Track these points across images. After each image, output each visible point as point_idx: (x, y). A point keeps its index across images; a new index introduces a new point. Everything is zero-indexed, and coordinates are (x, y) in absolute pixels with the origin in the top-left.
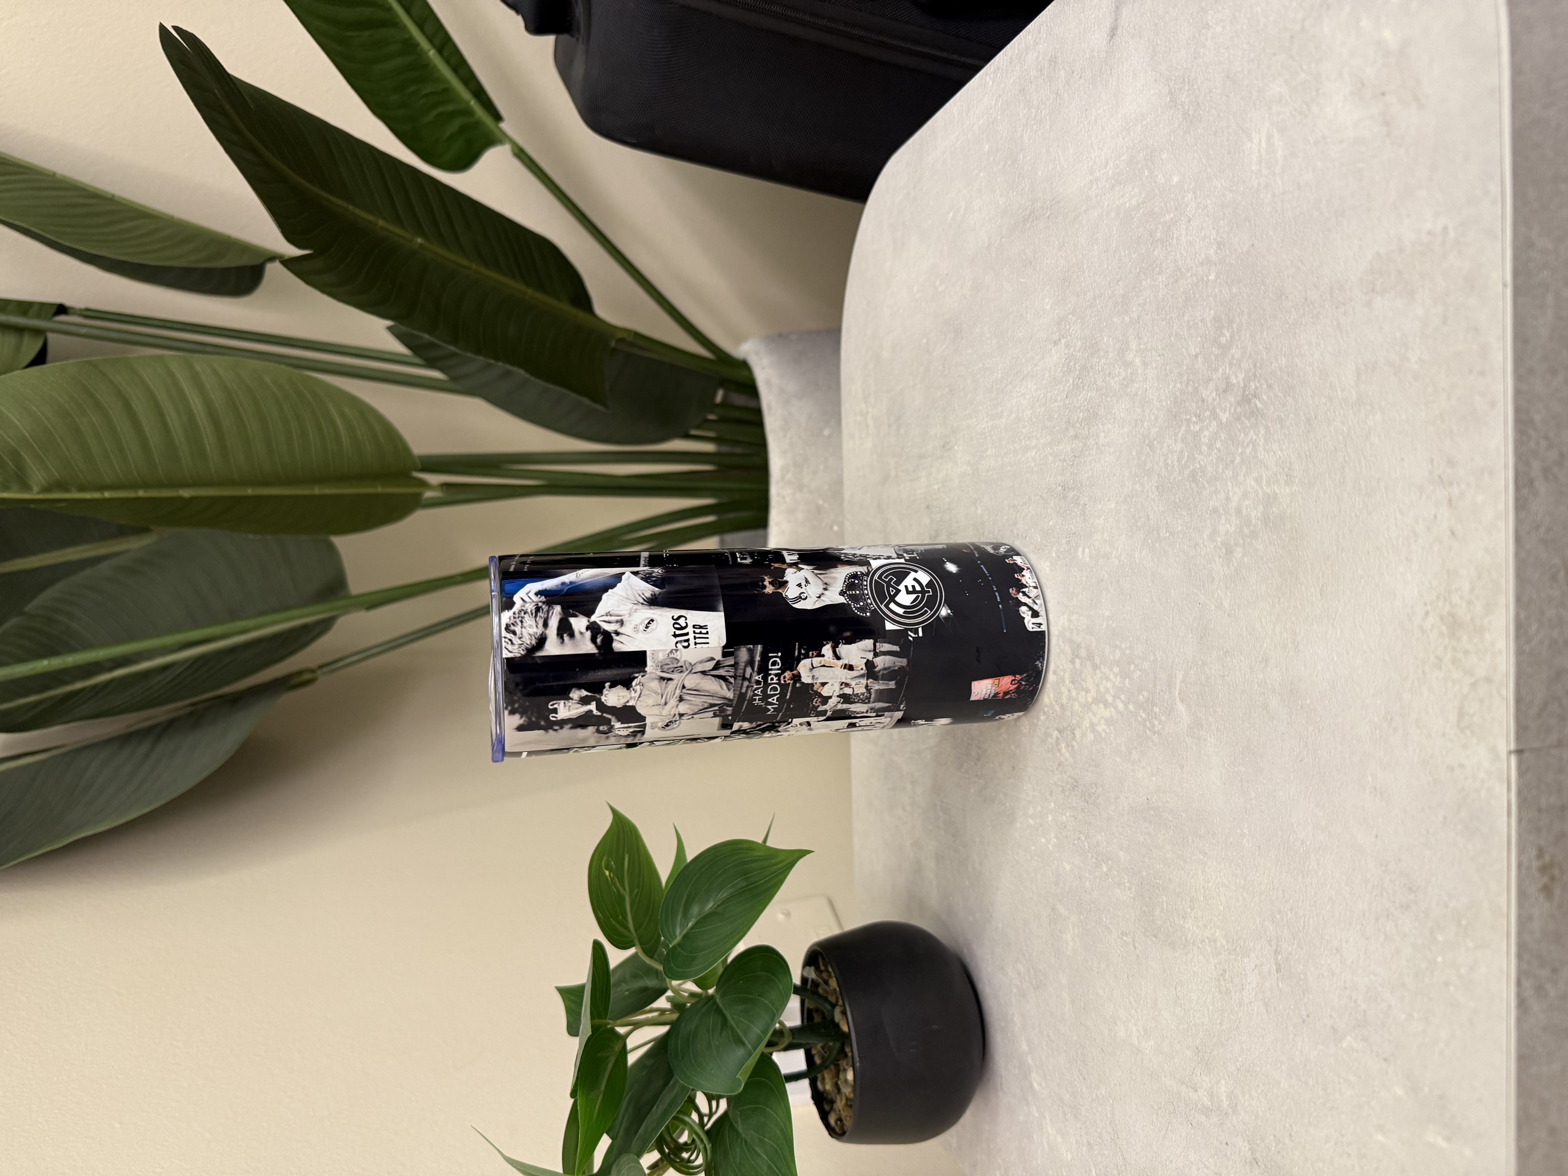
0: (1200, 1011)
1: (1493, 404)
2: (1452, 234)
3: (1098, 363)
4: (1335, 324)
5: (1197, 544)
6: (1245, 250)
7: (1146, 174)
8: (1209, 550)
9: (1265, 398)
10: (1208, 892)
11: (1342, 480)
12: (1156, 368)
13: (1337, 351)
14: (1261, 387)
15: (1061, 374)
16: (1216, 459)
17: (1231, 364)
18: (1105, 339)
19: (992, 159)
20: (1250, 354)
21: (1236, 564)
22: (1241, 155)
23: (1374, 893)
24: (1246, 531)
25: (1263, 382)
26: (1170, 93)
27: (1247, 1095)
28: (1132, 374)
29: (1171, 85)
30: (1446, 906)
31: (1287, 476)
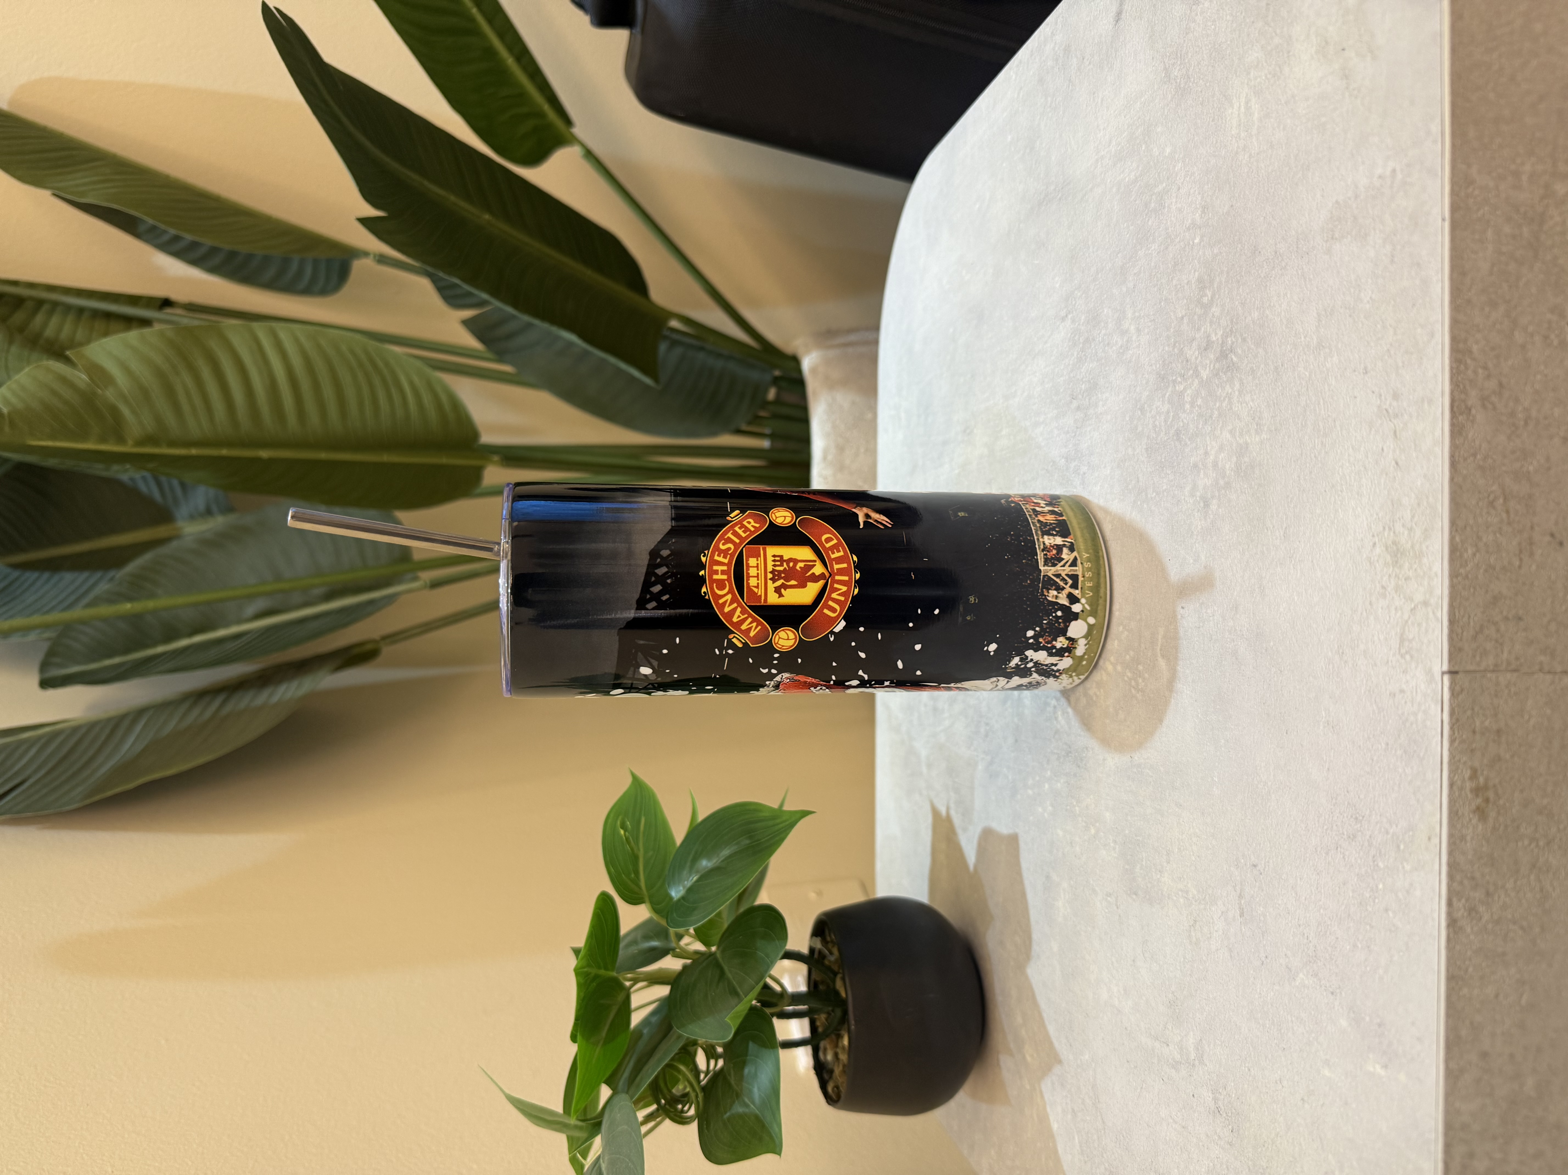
0: (1172, 964)
1: (1432, 335)
2: (1399, 176)
3: (1099, 334)
4: (1300, 273)
5: (1179, 501)
6: (1225, 211)
7: (1143, 148)
8: (1189, 505)
9: (1240, 352)
10: (1182, 844)
11: (1304, 423)
12: (1148, 334)
13: (1302, 299)
14: (1237, 341)
15: (1067, 349)
16: (1197, 416)
17: (1211, 322)
18: (1106, 311)
19: (1013, 149)
20: (1228, 311)
21: (1212, 516)
22: (1224, 121)
23: (1325, 827)
24: (1222, 482)
25: (1238, 336)
26: (1165, 69)
27: (1212, 1045)
28: (1128, 341)
29: (1166, 61)
30: (1387, 833)
31: (1257, 426)
